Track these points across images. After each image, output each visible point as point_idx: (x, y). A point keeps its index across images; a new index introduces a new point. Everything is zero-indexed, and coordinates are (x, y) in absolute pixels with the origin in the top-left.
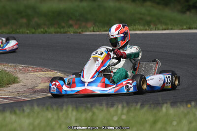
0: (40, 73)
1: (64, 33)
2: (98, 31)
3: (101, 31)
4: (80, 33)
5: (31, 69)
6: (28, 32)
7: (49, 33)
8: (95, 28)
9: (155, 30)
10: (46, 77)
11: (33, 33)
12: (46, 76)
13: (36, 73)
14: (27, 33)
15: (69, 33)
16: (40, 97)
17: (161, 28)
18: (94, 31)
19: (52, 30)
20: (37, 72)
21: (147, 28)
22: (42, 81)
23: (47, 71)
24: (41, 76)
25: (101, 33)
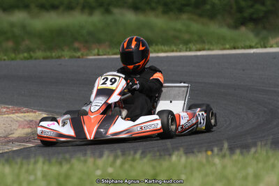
0: (17, 114)
1: (57, 58)
2: (105, 55)
3: (109, 55)
4: (79, 57)
5: (5, 110)
6: (5, 58)
7: (36, 59)
8: (100, 51)
9: (186, 51)
10: (25, 120)
11: (13, 59)
12: (26, 118)
13: (11, 115)
14: (5, 60)
15: (63, 58)
16: (15, 149)
17: (194, 48)
18: (99, 55)
19: (39, 54)
20: (13, 113)
21: (175, 49)
22: (19, 126)
23: (28, 112)
24: (19, 118)
25: (109, 57)
